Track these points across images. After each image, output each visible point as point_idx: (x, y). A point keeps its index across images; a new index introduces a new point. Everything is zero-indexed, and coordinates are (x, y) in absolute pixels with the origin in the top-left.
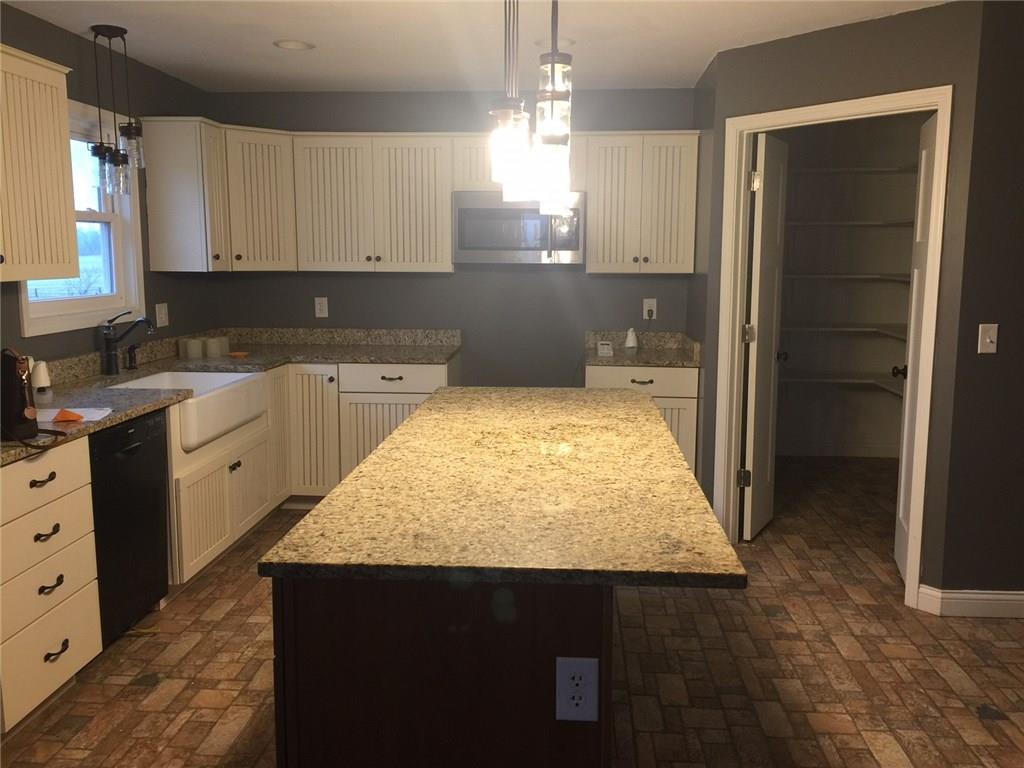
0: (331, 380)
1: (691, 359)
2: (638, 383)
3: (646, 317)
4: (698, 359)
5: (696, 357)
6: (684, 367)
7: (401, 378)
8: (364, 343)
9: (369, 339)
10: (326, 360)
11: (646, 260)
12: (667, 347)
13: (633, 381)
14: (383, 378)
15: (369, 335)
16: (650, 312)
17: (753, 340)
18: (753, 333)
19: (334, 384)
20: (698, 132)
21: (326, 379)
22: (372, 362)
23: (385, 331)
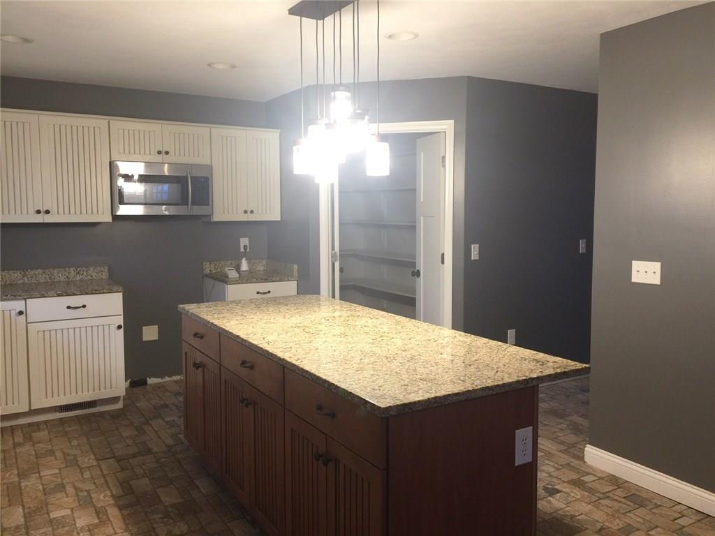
0: (21, 313)
1: (292, 276)
2: (261, 293)
3: (242, 250)
4: (297, 275)
5: (295, 274)
6: (289, 281)
7: (84, 306)
8: (20, 282)
9: (26, 278)
10: (15, 297)
11: (252, 212)
12: (257, 269)
13: (258, 293)
14: (69, 307)
15: (25, 275)
16: (245, 247)
17: (336, 260)
18: (337, 256)
19: (23, 317)
20: (279, 131)
21: (13, 313)
22: (59, 295)
23: (40, 271)
